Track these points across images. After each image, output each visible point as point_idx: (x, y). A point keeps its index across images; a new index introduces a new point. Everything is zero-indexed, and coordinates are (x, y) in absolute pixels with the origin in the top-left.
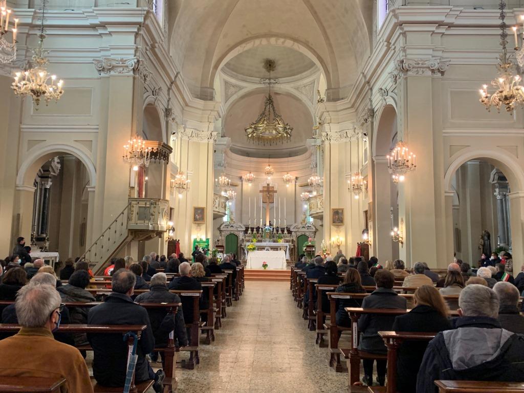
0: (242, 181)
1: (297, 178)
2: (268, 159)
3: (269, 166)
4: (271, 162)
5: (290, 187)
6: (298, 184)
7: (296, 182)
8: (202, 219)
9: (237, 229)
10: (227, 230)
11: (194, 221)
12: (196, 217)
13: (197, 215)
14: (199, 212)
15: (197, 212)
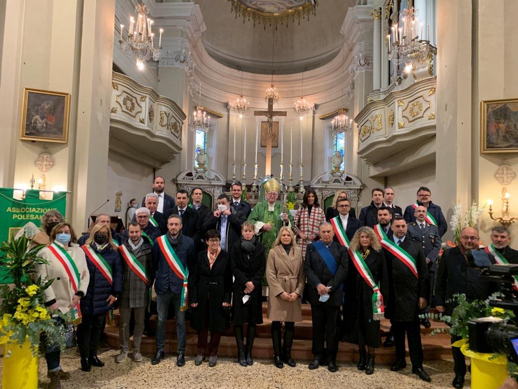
0: (228, 111)
1: (316, 106)
2: (271, 76)
3: (272, 86)
4: (275, 81)
5: (305, 121)
6: (317, 116)
7: (314, 113)
8: (58, 129)
9: (210, 182)
10: (191, 183)
11: (26, 134)
12: (35, 122)
13: (37, 117)
14: (46, 107)
15: (40, 106)
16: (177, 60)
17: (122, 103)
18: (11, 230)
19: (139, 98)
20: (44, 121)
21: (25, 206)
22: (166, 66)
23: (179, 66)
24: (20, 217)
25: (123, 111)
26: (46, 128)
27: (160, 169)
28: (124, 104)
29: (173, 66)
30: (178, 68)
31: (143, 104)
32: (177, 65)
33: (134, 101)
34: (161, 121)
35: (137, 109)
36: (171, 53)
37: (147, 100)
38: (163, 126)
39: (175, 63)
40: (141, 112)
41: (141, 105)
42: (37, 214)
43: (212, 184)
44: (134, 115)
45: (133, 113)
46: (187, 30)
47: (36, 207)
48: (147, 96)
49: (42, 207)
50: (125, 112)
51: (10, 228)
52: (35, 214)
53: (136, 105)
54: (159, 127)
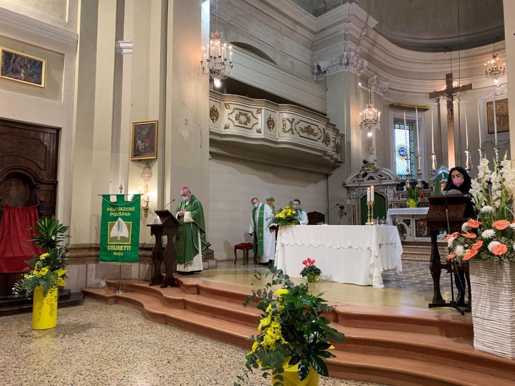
8: (152, 149)
9: (381, 182)
10: (361, 185)
11: (134, 156)
12: (138, 147)
13: (139, 142)
14: (144, 134)
15: (141, 133)
16: (341, 64)
17: (234, 119)
18: (110, 224)
19: (254, 111)
20: (143, 144)
21: (117, 206)
22: (332, 73)
23: (344, 70)
24: (115, 214)
25: (235, 126)
26: (145, 149)
27: (331, 174)
28: (236, 119)
29: (338, 71)
30: (343, 71)
31: (259, 116)
32: (342, 69)
33: (249, 115)
34: (283, 128)
35: (253, 121)
36: (335, 60)
37: (263, 111)
38: (285, 132)
39: (340, 68)
40: (257, 123)
41: (258, 118)
42: (123, 211)
43: (383, 183)
44: (251, 127)
45: (249, 125)
46: (350, 32)
47: (123, 207)
48: (263, 107)
49: (126, 206)
50: (237, 126)
51: (109, 222)
52: (122, 212)
53: (252, 118)
54: (283, 134)
